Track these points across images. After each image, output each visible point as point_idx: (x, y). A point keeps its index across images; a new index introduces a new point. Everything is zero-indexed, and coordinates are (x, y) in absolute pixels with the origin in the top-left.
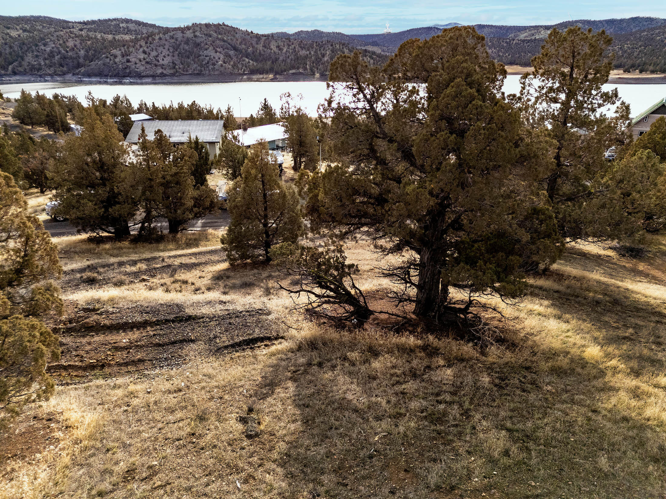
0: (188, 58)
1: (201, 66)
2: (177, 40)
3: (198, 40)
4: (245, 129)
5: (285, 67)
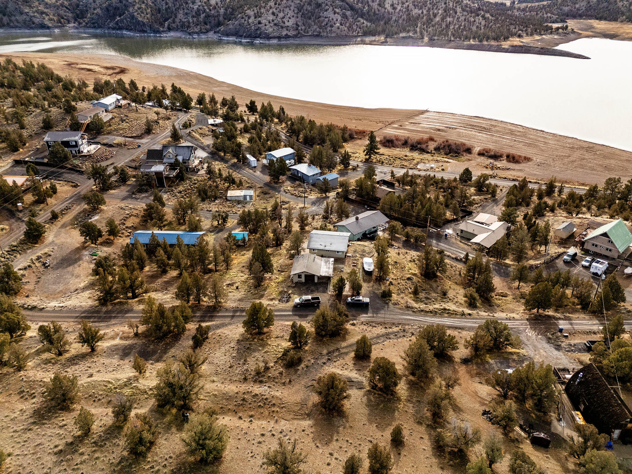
0: (310, 19)
1: (320, 27)
4: (357, 219)
5: (396, 29)
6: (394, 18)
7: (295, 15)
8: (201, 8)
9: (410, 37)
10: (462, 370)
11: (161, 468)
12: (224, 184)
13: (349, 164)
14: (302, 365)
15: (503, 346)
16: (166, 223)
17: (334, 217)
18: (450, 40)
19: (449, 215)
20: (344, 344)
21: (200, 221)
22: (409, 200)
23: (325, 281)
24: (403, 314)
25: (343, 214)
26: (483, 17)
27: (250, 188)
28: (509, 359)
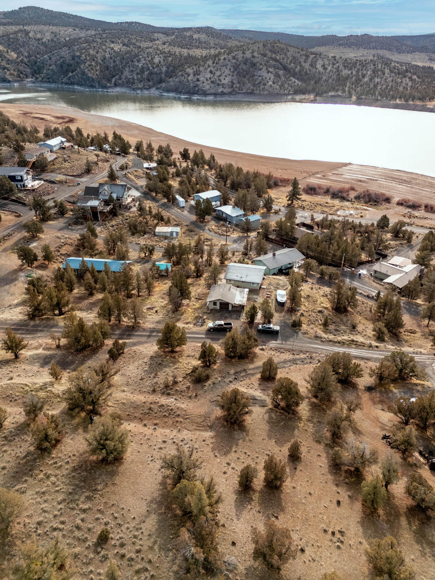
0: (245, 77)
1: (254, 85)
2: (237, 60)
3: (255, 60)
4: (274, 255)
5: (325, 89)
6: (324, 78)
7: (231, 74)
8: (145, 66)
9: (338, 96)
10: (365, 397)
11: (63, 464)
12: (153, 221)
13: (271, 208)
14: (209, 382)
15: (408, 377)
16: (96, 252)
17: (252, 254)
18: (377, 100)
19: (364, 257)
20: (251, 366)
21: (127, 251)
22: (326, 241)
23: (239, 309)
24: (311, 343)
25: (261, 251)
26: (410, 78)
27: (177, 225)
28: (413, 390)
